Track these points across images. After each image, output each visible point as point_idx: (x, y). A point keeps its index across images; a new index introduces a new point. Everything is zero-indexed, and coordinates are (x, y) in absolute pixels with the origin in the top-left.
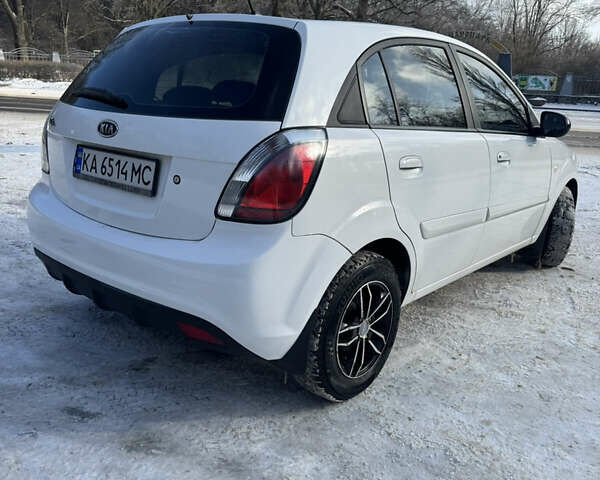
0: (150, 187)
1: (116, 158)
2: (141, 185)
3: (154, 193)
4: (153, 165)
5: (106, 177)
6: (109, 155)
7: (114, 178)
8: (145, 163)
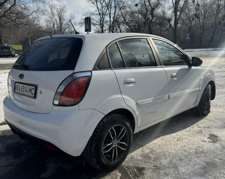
0: (33, 95)
1: (25, 86)
2: (31, 95)
3: (35, 97)
4: (34, 88)
5: (22, 93)
6: (23, 85)
7: (24, 93)
8: (32, 87)
